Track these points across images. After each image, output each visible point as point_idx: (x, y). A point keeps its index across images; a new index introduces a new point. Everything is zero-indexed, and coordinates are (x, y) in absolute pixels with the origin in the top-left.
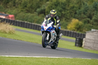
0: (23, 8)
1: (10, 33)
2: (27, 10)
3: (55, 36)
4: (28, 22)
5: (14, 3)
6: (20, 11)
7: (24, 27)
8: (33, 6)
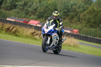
0: (87, 23)
1: (75, 46)
2: (91, 25)
3: (57, 39)
4: (92, 37)
5: (79, 18)
6: (84, 26)
7: (87, 41)
8: (96, 21)
